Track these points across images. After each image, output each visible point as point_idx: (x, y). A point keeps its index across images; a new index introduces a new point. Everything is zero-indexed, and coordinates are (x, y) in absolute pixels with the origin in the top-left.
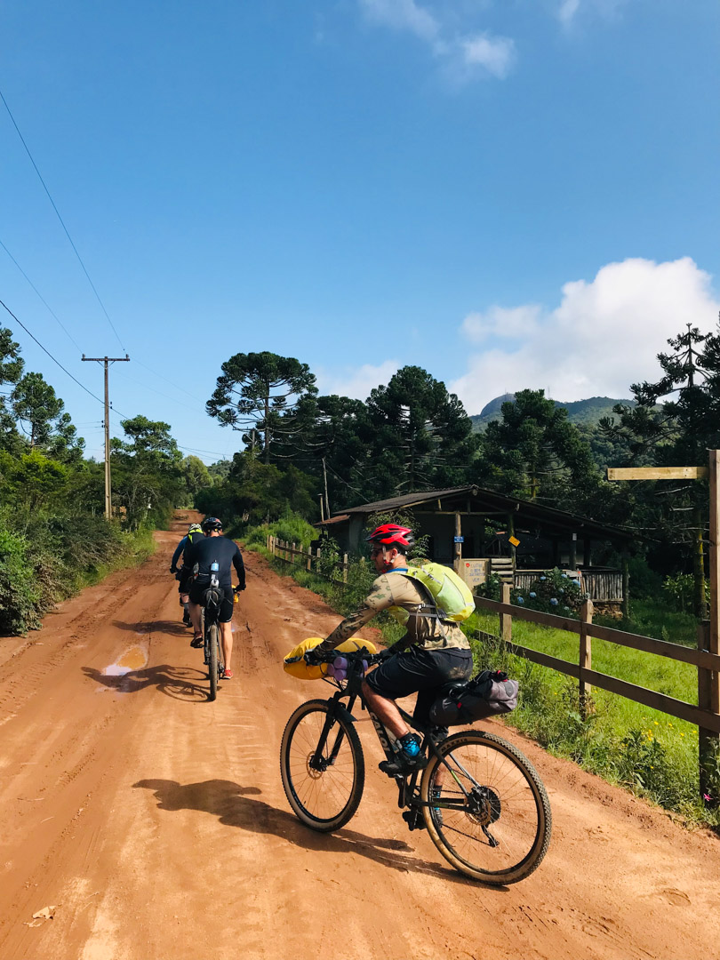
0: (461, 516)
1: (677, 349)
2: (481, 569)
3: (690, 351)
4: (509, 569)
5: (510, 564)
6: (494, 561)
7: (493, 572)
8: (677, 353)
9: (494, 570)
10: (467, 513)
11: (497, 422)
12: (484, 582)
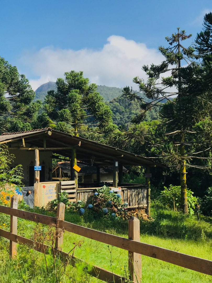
0: (40, 151)
1: (171, 44)
2: (54, 189)
3: (179, 45)
4: (73, 188)
5: (73, 185)
6: (63, 183)
7: (62, 191)
8: (171, 46)
9: (63, 189)
10: (43, 149)
11: (53, 91)
12: (56, 198)
